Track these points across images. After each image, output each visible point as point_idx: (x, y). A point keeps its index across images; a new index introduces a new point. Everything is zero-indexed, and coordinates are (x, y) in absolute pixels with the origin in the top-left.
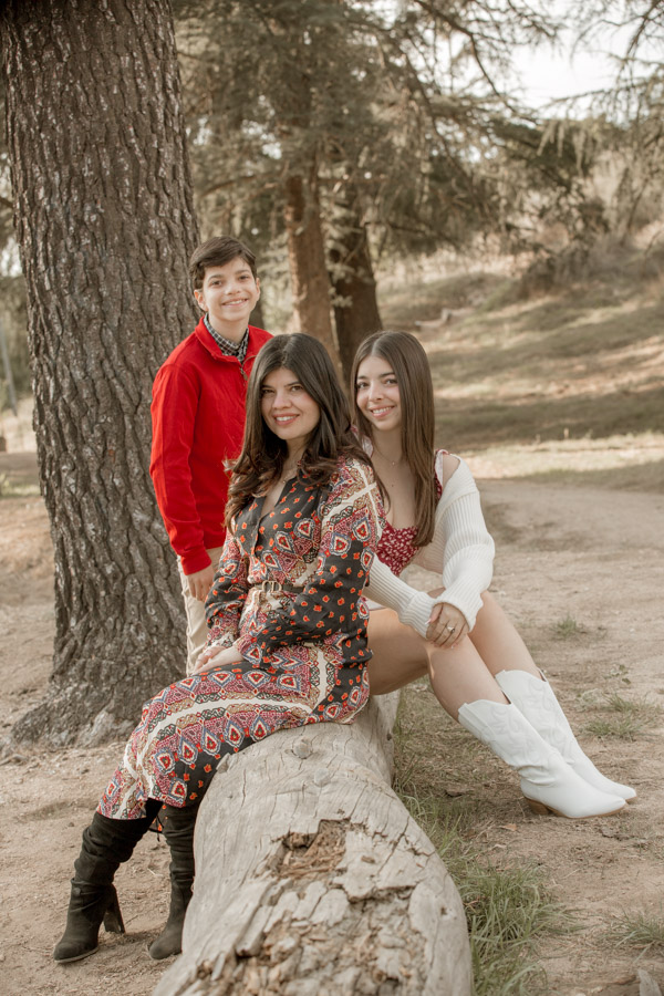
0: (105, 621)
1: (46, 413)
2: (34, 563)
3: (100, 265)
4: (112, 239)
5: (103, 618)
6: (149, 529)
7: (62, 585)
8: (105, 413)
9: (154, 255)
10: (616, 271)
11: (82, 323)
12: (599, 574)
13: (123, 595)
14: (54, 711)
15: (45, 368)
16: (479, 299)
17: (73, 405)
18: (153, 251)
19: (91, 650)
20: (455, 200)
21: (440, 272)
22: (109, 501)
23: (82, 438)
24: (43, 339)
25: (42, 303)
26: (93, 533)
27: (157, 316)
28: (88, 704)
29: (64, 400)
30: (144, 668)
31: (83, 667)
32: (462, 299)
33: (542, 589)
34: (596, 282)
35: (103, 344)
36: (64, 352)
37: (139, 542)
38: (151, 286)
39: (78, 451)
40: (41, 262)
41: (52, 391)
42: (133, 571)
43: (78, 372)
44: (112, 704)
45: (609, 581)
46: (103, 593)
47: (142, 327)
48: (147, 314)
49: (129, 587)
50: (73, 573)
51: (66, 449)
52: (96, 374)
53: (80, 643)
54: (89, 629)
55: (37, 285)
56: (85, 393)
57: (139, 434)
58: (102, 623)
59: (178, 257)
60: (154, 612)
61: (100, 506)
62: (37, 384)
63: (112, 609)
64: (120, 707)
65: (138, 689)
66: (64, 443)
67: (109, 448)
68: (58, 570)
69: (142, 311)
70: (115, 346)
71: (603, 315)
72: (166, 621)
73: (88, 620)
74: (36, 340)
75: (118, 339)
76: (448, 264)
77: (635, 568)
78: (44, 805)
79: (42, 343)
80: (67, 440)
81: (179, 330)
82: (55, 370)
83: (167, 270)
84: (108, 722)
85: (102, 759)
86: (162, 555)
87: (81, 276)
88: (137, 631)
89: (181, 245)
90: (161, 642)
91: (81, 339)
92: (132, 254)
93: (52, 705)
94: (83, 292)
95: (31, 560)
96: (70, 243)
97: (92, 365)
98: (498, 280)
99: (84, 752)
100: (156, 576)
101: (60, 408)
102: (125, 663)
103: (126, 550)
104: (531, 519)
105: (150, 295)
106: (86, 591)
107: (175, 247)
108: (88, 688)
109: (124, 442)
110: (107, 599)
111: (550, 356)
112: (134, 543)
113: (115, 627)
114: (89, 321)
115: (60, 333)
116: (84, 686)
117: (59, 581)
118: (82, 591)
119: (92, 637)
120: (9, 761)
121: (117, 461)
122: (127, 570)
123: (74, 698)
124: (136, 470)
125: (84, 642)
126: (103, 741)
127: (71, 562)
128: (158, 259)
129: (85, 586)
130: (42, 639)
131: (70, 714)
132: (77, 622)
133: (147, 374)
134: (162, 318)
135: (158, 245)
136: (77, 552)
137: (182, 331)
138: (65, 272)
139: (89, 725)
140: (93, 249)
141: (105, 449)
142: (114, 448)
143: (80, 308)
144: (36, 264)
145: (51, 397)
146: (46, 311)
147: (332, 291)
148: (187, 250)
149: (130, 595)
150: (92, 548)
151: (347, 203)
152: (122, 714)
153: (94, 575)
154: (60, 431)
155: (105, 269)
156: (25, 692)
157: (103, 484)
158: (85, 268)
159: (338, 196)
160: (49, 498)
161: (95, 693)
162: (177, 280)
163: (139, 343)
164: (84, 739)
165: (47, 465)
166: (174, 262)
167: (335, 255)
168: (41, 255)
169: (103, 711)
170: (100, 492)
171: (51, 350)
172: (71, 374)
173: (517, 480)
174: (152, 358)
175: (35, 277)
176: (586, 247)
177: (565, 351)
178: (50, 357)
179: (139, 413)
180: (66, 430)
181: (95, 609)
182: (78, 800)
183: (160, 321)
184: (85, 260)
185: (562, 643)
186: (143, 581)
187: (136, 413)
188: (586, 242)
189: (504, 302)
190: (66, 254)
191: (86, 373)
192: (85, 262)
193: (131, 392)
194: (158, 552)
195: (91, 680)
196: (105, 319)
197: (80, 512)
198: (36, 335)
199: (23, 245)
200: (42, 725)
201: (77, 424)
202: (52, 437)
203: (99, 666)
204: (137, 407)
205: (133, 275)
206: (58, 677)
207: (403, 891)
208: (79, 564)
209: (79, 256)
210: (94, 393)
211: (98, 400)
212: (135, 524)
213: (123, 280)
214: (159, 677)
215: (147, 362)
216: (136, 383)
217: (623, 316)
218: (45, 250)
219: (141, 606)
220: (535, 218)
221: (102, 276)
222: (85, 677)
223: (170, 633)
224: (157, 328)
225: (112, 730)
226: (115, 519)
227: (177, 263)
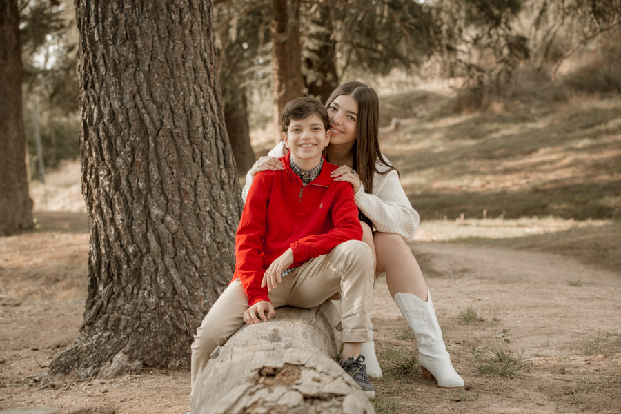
0: (125, 287)
1: (90, 132)
2: (60, 278)
3: (137, 24)
4: (147, 6)
5: (124, 284)
6: (163, 221)
7: (94, 261)
8: (135, 134)
9: (178, 20)
10: (534, 94)
11: (122, 66)
12: (498, 291)
13: (140, 268)
14: (82, 352)
15: (91, 99)
16: (421, 111)
17: (111, 127)
18: (177, 17)
19: (114, 308)
20: (407, 24)
21: (392, 89)
22: (134, 199)
23: (117, 151)
24: (90, 77)
25: (92, 50)
26: (121, 222)
27: (178, 65)
28: (109, 347)
29: (104, 123)
30: (153, 322)
31: (107, 320)
32: (408, 111)
33: (454, 298)
34: (517, 102)
35: (136, 83)
36: (107, 87)
37: (155, 230)
38: (174, 42)
39: (112, 161)
40: (92, 19)
41: (95, 116)
42: (149, 251)
43: (116, 103)
44: (127, 348)
45: (504, 295)
46: (125, 267)
47: (166, 72)
48: (170, 62)
49: (145, 263)
50: (103, 251)
51: (104, 160)
52: (130, 105)
53: (105, 303)
54: (113, 293)
55: (88, 37)
56: (121, 119)
57: (159, 151)
58: (123, 289)
59: (195, 23)
60: (163, 282)
61: (127, 202)
62: (84, 111)
63: (131, 279)
64: (133, 350)
65: (147, 337)
66: (102, 155)
67: (136, 159)
68: (92, 249)
69: (167, 61)
70: (145, 85)
71: (521, 128)
72: (171, 289)
73: (112, 287)
74: (85, 77)
75: (148, 80)
76: (399, 83)
77: (526, 288)
78: (74, 410)
79: (90, 80)
80: (105, 153)
81: (193, 76)
82: (99, 100)
83: (187, 32)
84: (123, 361)
85: (117, 385)
86: (171, 240)
87: (122, 32)
88: (149, 295)
89: (198, 14)
90: (167, 304)
91: (120, 78)
92: (161, 17)
93: (82, 347)
94: (123, 43)
95: (59, 275)
96: (115, 7)
97: (127, 97)
98: (438, 97)
99: (104, 381)
100: (166, 256)
101: (101, 129)
102: (139, 318)
103: (145, 235)
104: (451, 266)
105: (174, 49)
106: (113, 265)
107: (194, 15)
108: (109, 336)
109: (148, 156)
110: (128, 271)
111: (477, 158)
112: (151, 230)
113: (133, 292)
114: (127, 65)
115: (104, 73)
116: (107, 334)
117: (92, 258)
118: (109, 265)
119: (115, 299)
120: (46, 387)
121: (142, 170)
122: (144, 250)
123: (98, 342)
124: (156, 177)
125: (108, 302)
126: (119, 374)
127: (102, 244)
128: (181, 22)
129: (112, 261)
130: (72, 314)
131: (95, 354)
132: (104, 287)
133: (168, 107)
134: (181, 66)
135: (181, 13)
136: (107, 236)
137: (195, 77)
138: (111, 28)
139: (109, 363)
140: (132, 12)
141: (133, 160)
142: (140, 160)
143: (120, 56)
144: (89, 21)
145: (95, 120)
146: (95, 56)
147: (305, 91)
148: (202, 18)
149: (145, 268)
150: (119, 233)
151: (321, 21)
152: (134, 355)
153: (119, 253)
154: (100, 145)
155: (141, 27)
156: (58, 347)
157: (130, 186)
158: (125, 26)
159: (314, 15)
160: (89, 195)
161: (115, 340)
162: (194, 40)
163: (163, 84)
164: (105, 373)
165: (89, 171)
166: (192, 26)
167: (309, 63)
168: (93, 15)
169: (121, 352)
170: (128, 191)
171: (97, 85)
172: (111, 104)
173: (443, 242)
174: (172, 96)
175: (87, 31)
176: (509, 68)
177: (488, 154)
178: (95, 91)
179: (160, 135)
180: (105, 145)
181: (119, 278)
182: (100, 408)
183: (179, 68)
184: (126, 20)
185: (466, 326)
186: (156, 259)
187: (158, 135)
188: (510, 65)
189: (443, 114)
190: (112, 15)
191: (122, 104)
192: (126, 21)
193: (155, 119)
194: (168, 237)
195: (113, 330)
196: (138, 65)
197: (111, 205)
198: (86, 74)
199: (79, 6)
200: (73, 362)
201: (113, 142)
202: (93, 150)
203: (119, 320)
204: (159, 131)
205: (161, 32)
206: (87, 327)
207: (340, 396)
208: (108, 245)
209: (122, 16)
210: (128, 119)
211: (130, 124)
212: (153, 216)
213: (153, 37)
214: (164, 330)
215: (168, 98)
216: (159, 113)
217: (537, 130)
218: (96, 11)
219: (153, 277)
220: (470, 46)
221: (138, 32)
222: (108, 327)
223: (174, 298)
224: (177, 73)
225: (126, 366)
226: (138, 212)
227: (194, 27)
